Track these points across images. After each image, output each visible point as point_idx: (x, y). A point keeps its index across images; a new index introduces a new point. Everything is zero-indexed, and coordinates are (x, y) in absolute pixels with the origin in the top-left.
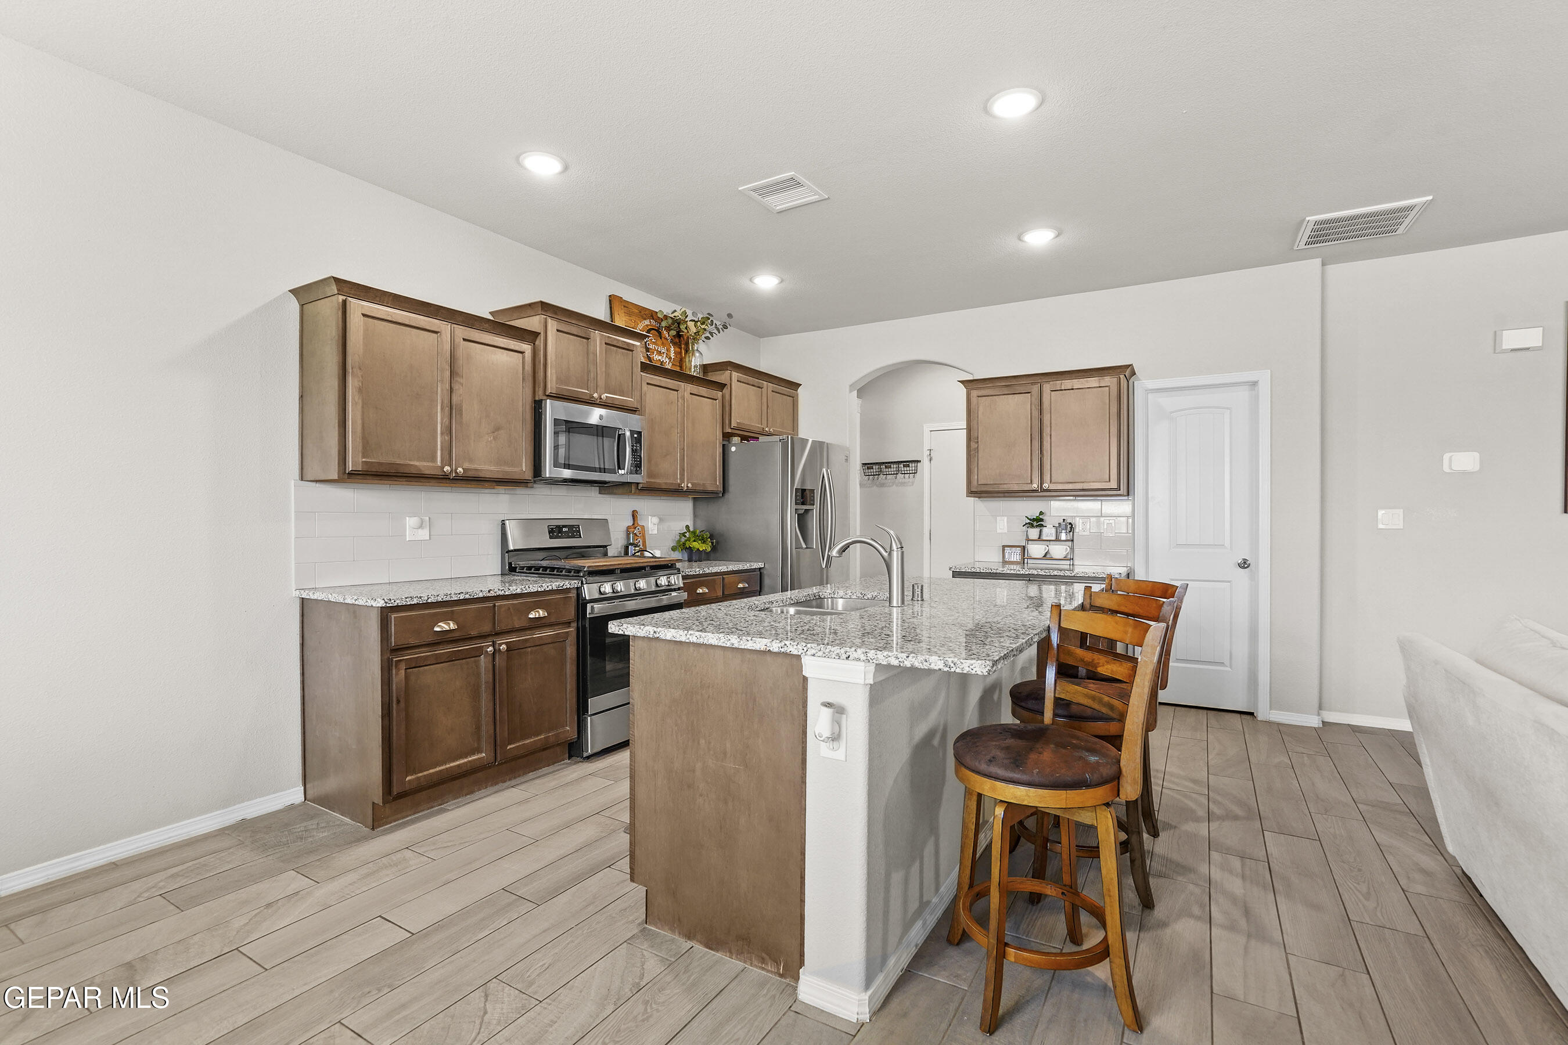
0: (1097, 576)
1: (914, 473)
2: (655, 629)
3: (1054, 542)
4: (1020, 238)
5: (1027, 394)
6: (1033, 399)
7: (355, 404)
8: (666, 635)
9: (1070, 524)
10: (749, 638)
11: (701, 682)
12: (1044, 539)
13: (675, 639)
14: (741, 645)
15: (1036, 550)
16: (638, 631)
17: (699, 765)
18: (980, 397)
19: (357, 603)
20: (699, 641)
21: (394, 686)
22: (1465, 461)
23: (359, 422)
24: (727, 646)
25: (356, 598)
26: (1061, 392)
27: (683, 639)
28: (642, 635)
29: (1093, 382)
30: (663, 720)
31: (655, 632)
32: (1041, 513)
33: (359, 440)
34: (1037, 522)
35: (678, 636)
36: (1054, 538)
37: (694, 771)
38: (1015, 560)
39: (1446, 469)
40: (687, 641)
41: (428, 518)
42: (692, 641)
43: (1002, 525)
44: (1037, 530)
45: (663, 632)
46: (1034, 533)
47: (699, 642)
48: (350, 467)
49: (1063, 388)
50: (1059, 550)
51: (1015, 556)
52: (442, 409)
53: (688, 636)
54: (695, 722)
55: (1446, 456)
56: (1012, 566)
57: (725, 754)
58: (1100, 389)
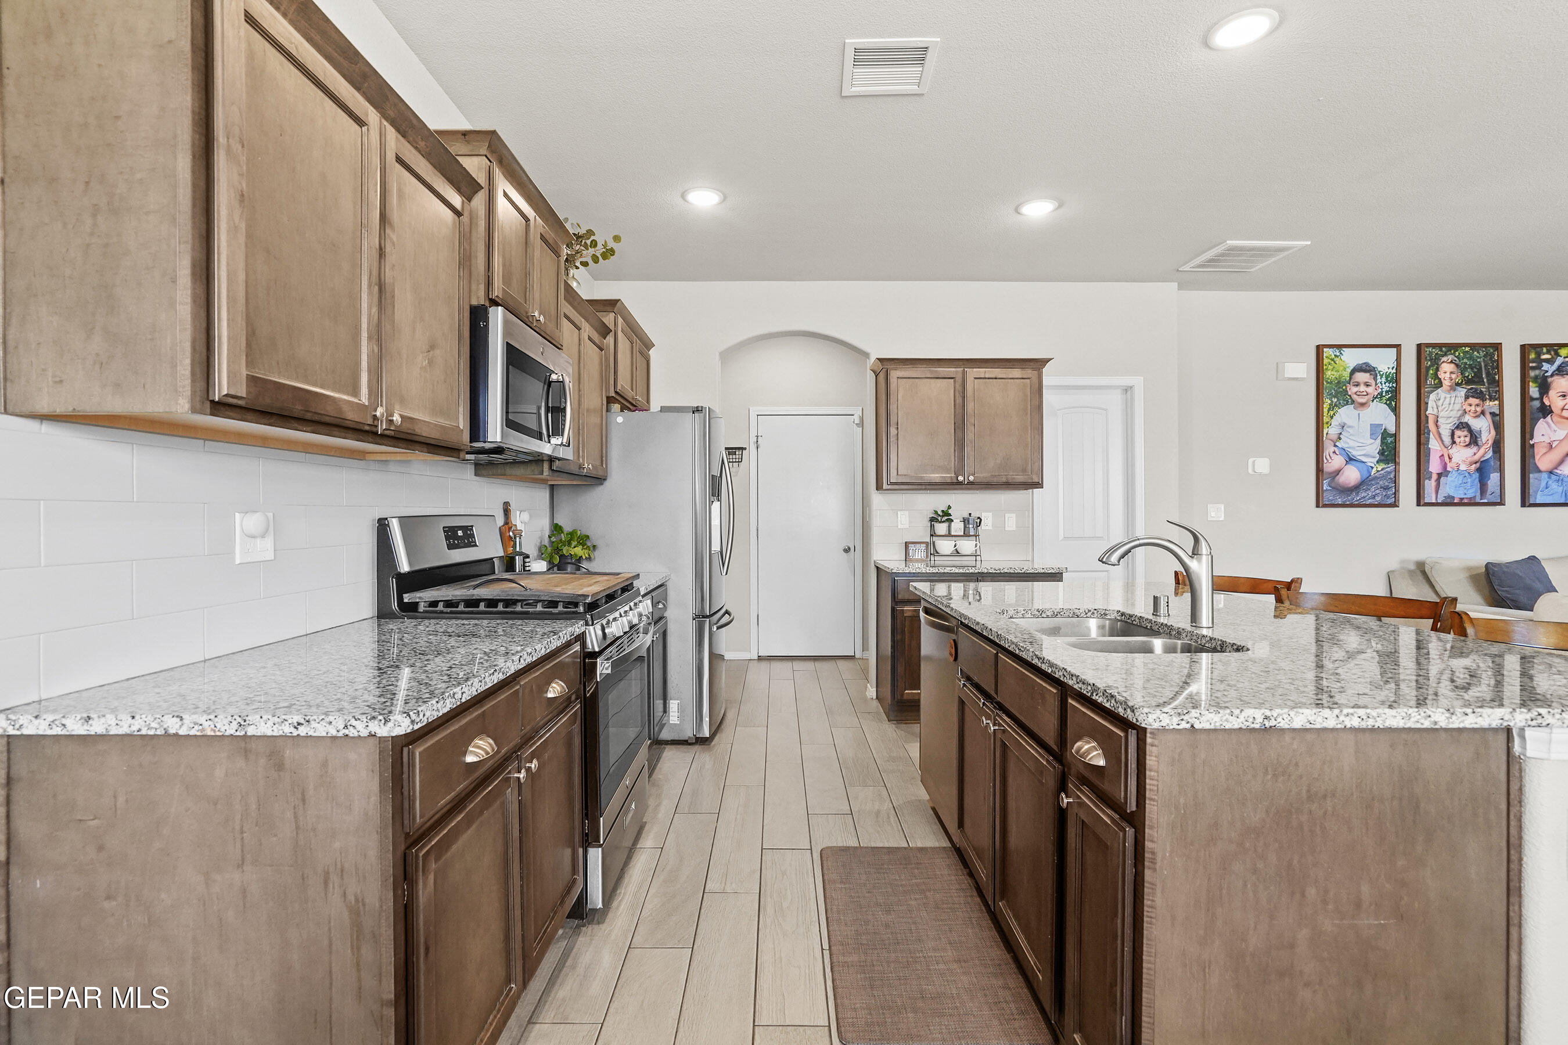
0: (1047, 572)
1: (739, 462)
2: (1268, 713)
3: (962, 538)
4: (1017, 211)
5: (950, 380)
6: (957, 386)
7: (233, 230)
8: (1291, 720)
9: (979, 518)
10: (1469, 711)
11: (1308, 791)
12: (952, 534)
13: (1312, 726)
14: (1453, 723)
15: (945, 546)
16: (1227, 720)
17: (1303, 934)
18: (901, 378)
19: (302, 731)
20: (1363, 725)
21: (421, 917)
22: (1262, 465)
23: (242, 276)
24: (1424, 726)
25: (297, 718)
26: (984, 380)
27: (1331, 723)
28: (1236, 726)
29: (1016, 373)
30: (1225, 869)
31: (1266, 718)
32: (949, 507)
33: (241, 322)
34: (945, 516)
35: (1320, 719)
36: (962, 534)
37: (1292, 946)
38: (920, 557)
39: (1250, 471)
40: (1339, 726)
41: (272, 514)
42: (1349, 726)
43: (903, 519)
44: (945, 525)
45: (1285, 716)
46: (941, 528)
47: (1364, 727)
48: (222, 387)
49: (987, 376)
50: (967, 546)
51: (919, 553)
52: (370, 286)
53: (1342, 718)
54: (1295, 862)
55: (1250, 461)
56: (917, 564)
57: (1358, 905)
58: (1022, 380)
